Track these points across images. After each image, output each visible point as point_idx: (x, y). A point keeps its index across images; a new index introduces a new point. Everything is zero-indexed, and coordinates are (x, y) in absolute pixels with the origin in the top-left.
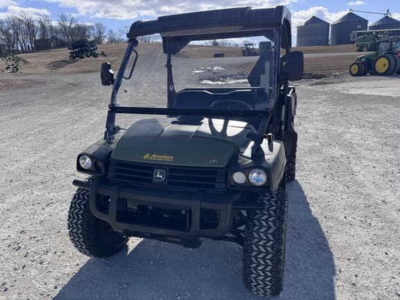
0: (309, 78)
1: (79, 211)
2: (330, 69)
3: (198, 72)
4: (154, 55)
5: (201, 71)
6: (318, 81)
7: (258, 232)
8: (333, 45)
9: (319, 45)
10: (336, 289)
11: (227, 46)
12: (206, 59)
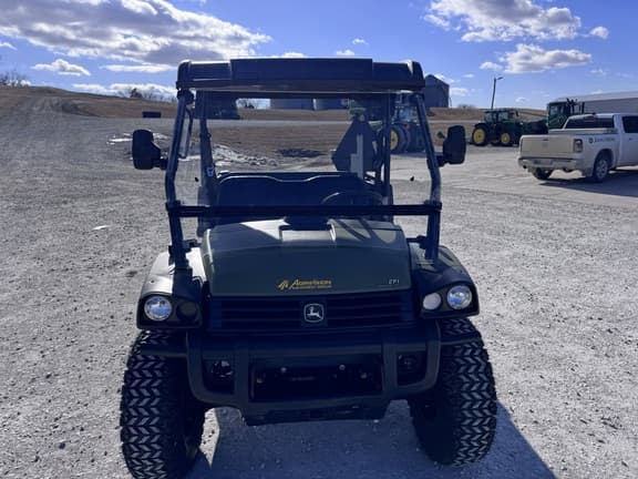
0: (298, 156)
1: (151, 402)
2: (325, 144)
3: (121, 140)
4: (24, 109)
5: (126, 140)
6: (314, 160)
7: (466, 374)
8: (318, 110)
9: (302, 108)
10: (522, 432)
11: (158, 99)
12: (132, 120)
